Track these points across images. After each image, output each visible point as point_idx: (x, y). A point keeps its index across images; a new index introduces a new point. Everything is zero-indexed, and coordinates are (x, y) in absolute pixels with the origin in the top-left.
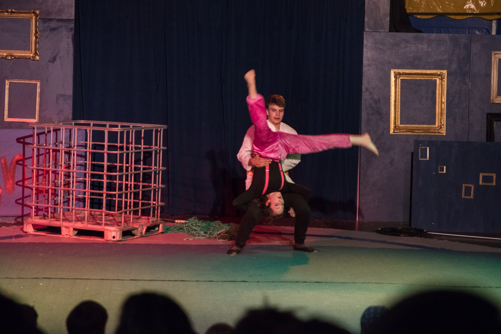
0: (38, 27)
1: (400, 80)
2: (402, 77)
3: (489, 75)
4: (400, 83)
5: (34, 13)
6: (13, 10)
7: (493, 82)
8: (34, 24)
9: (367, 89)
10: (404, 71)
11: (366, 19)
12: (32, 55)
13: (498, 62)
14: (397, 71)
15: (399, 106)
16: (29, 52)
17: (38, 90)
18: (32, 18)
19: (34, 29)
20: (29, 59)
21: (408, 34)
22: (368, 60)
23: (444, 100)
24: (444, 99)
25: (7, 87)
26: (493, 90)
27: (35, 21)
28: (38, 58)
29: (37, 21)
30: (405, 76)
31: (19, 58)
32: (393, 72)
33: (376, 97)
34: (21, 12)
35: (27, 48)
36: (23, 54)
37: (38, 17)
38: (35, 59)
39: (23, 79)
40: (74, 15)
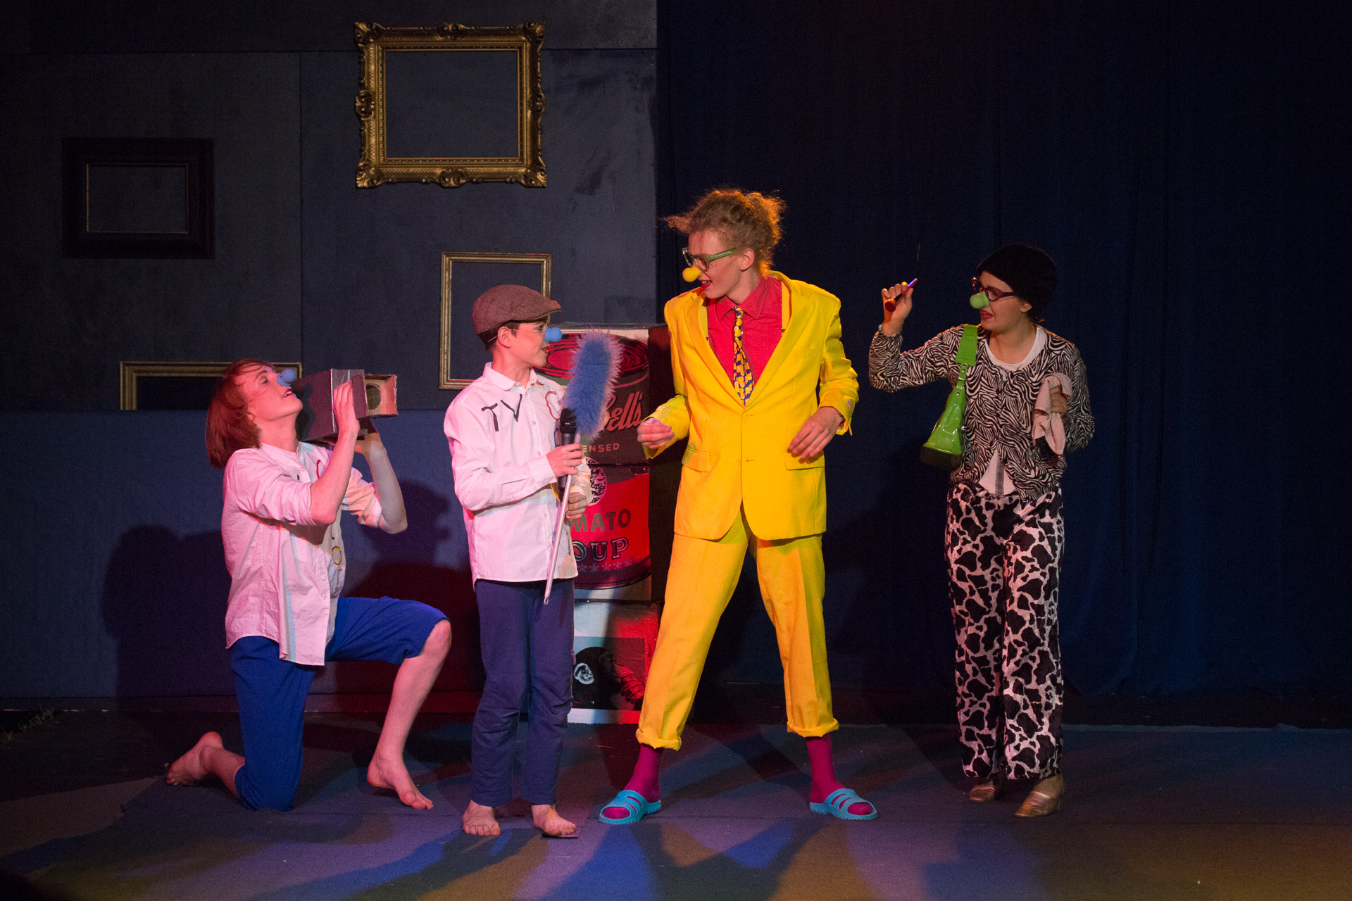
0: (540, 78)
5: (528, 32)
6: (461, 27)
8: (528, 70)
12: (523, 170)
16: (512, 160)
17: (546, 285)
18: (520, 48)
19: (528, 84)
20: (512, 185)
25: (447, 276)
27: (530, 60)
28: (542, 181)
29: (537, 60)
31: (483, 182)
34: (488, 30)
35: (506, 148)
36: (495, 170)
37: (540, 46)
38: (533, 182)
39: (496, 250)
40: (655, 33)
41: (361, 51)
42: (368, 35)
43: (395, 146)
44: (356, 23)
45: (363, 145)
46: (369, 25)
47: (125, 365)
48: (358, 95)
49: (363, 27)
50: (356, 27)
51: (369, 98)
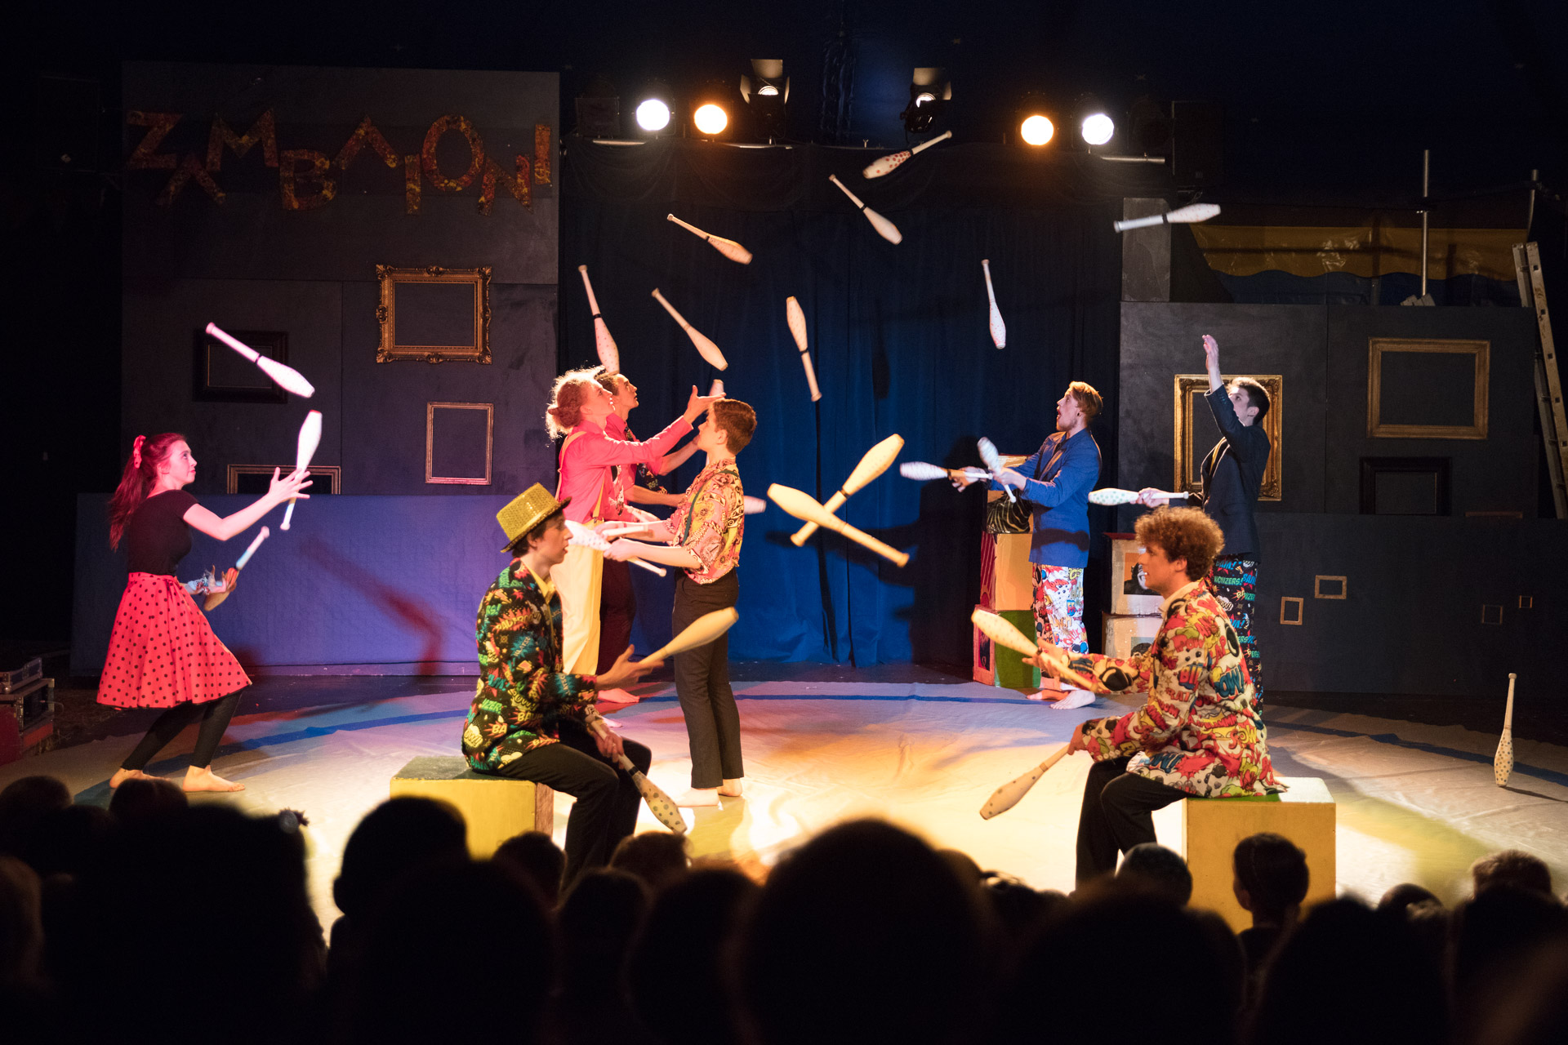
0: (488, 300)
1: (1191, 395)
2: (1195, 389)
3: (1363, 384)
4: (1191, 401)
5: (481, 273)
6: (441, 269)
7: (1372, 396)
8: (481, 295)
9: (1128, 413)
10: (1198, 378)
11: (1124, 276)
12: (478, 354)
13: (1380, 358)
14: (1185, 377)
15: (1191, 446)
16: (471, 348)
17: (490, 422)
18: (477, 283)
19: (481, 303)
20: (471, 363)
21: (1207, 305)
22: (1130, 358)
23: (1278, 433)
24: (1278, 431)
25: (430, 417)
26: (1372, 410)
27: (482, 288)
28: (489, 361)
29: (486, 289)
30: (1202, 387)
31: (454, 360)
32: (1178, 379)
33: (1147, 430)
34: (456, 271)
35: (468, 341)
36: (461, 353)
37: (489, 281)
38: (483, 361)
39: (460, 402)
40: (557, 275)
41: (380, 282)
42: (386, 271)
43: (400, 338)
44: (377, 266)
45: (381, 338)
46: (385, 267)
47: (230, 467)
48: (378, 308)
49: (380, 267)
50: (376, 268)
51: (384, 310)
